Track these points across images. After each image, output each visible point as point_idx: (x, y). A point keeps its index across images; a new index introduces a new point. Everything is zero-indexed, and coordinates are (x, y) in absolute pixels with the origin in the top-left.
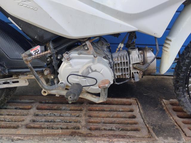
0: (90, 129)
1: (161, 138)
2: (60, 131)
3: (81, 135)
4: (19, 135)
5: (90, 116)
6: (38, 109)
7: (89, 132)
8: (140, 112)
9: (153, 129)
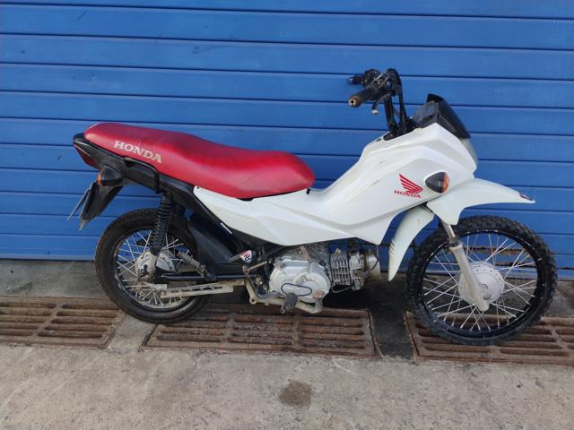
0: (305, 345)
1: (387, 356)
2: (270, 346)
3: (294, 350)
4: (224, 349)
5: (304, 332)
6: (236, 321)
7: (303, 348)
8: (370, 327)
9: (381, 348)
